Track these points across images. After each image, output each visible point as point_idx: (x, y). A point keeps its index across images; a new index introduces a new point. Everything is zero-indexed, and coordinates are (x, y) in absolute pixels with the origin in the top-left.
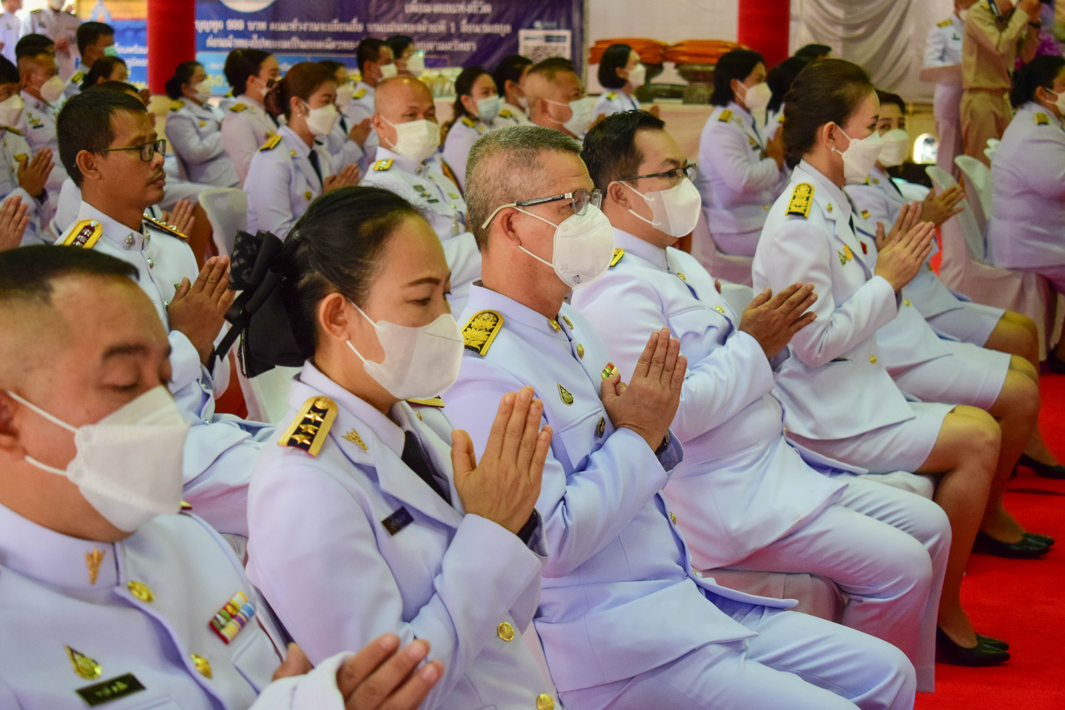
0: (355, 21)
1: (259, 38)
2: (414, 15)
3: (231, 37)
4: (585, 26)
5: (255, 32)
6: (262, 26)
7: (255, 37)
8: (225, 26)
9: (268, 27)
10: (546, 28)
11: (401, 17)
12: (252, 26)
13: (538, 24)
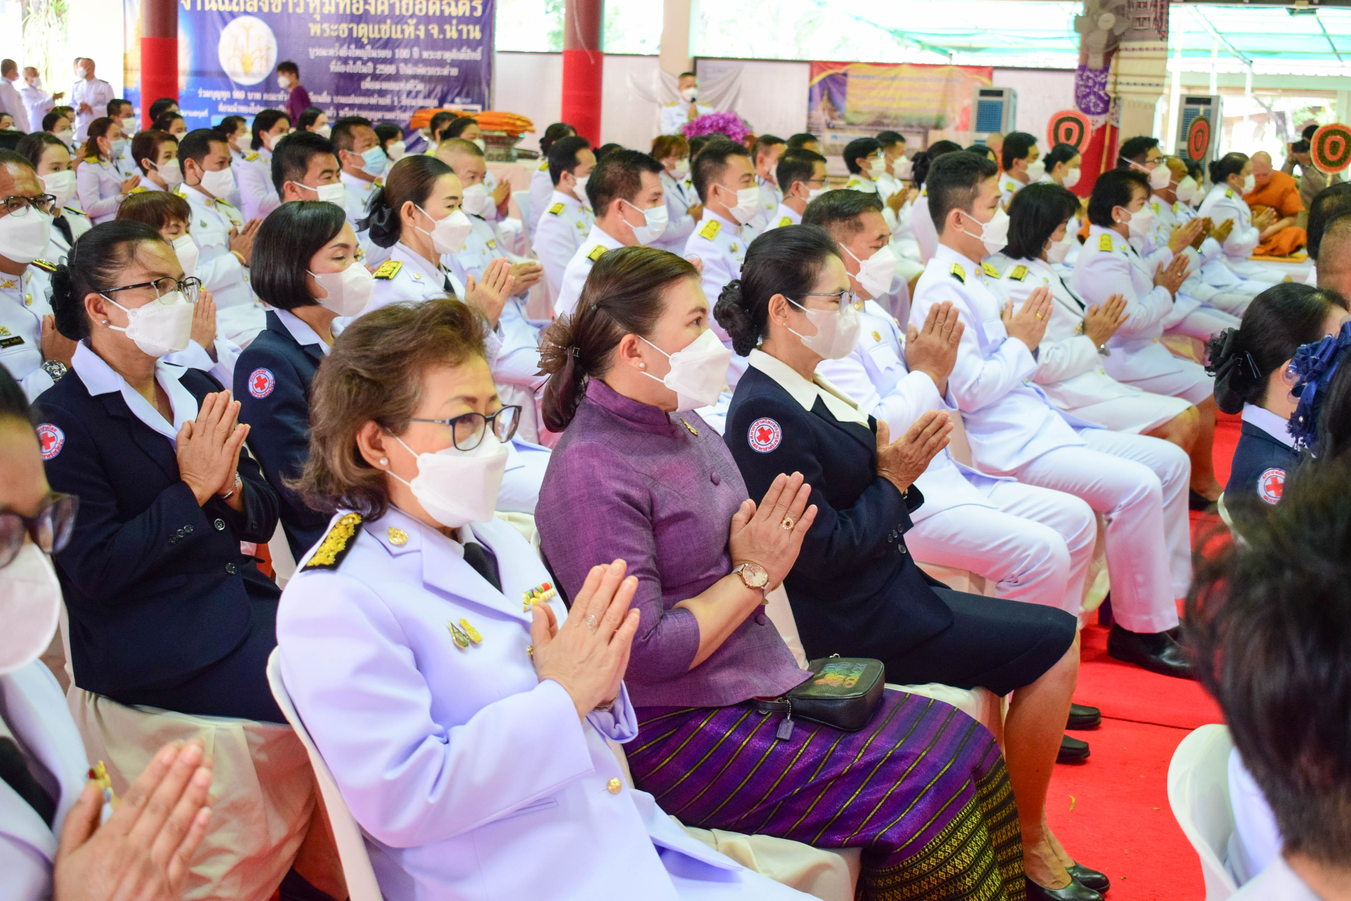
0: (325, 93)
1: (256, 105)
2: (368, 90)
3: (236, 104)
4: (491, 102)
5: (253, 100)
6: (258, 96)
7: (253, 104)
8: (232, 96)
9: (262, 97)
10: (464, 103)
11: (358, 92)
12: (251, 96)
13: (457, 100)
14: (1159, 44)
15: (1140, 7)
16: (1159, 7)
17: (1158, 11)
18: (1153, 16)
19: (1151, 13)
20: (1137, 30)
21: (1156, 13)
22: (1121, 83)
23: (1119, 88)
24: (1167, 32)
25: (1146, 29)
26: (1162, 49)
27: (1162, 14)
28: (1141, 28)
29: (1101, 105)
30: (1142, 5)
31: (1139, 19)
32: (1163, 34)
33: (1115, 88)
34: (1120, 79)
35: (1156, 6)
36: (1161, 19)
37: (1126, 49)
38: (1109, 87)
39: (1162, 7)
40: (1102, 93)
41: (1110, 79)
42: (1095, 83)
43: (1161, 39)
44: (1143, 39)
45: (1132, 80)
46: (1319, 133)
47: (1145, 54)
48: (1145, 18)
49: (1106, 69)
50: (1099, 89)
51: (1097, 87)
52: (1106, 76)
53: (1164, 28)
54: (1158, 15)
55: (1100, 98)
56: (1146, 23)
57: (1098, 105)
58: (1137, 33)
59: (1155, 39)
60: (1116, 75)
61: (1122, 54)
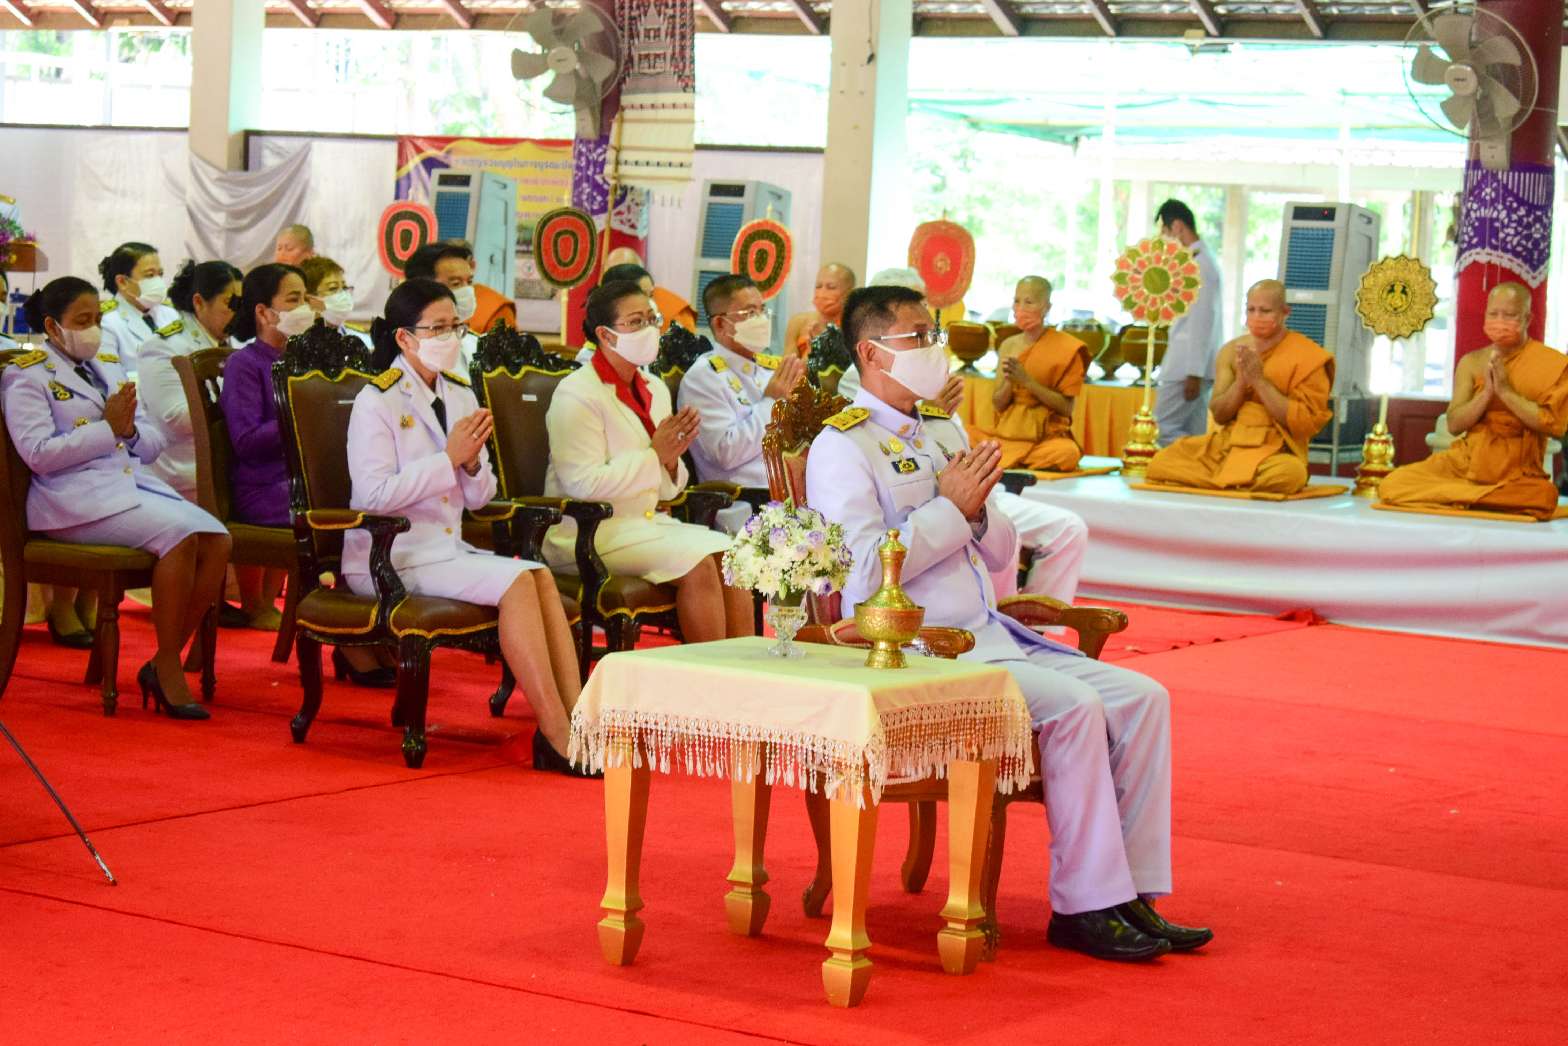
14: (680, 98)
15: (649, 37)
16: (678, 37)
17: (677, 43)
18: (669, 52)
19: (665, 46)
20: (645, 74)
21: (674, 47)
22: (626, 162)
23: (624, 170)
24: (692, 77)
25: (658, 73)
26: (685, 106)
27: (683, 48)
28: (652, 71)
29: (599, 198)
30: (652, 34)
31: (647, 56)
32: (687, 82)
33: (616, 170)
34: (625, 156)
35: (673, 35)
36: (683, 57)
37: (633, 107)
38: (609, 169)
39: (683, 36)
40: (598, 178)
41: (611, 155)
42: (588, 162)
43: (684, 90)
44: (656, 90)
45: (642, 157)
46: (742, 235)
47: (662, 114)
48: (657, 56)
49: (603, 139)
50: (594, 173)
51: (591, 168)
52: (605, 151)
53: (687, 72)
54: (677, 50)
55: (596, 186)
56: (660, 63)
57: (594, 198)
58: (646, 81)
59: (675, 90)
60: (618, 150)
61: (628, 114)
